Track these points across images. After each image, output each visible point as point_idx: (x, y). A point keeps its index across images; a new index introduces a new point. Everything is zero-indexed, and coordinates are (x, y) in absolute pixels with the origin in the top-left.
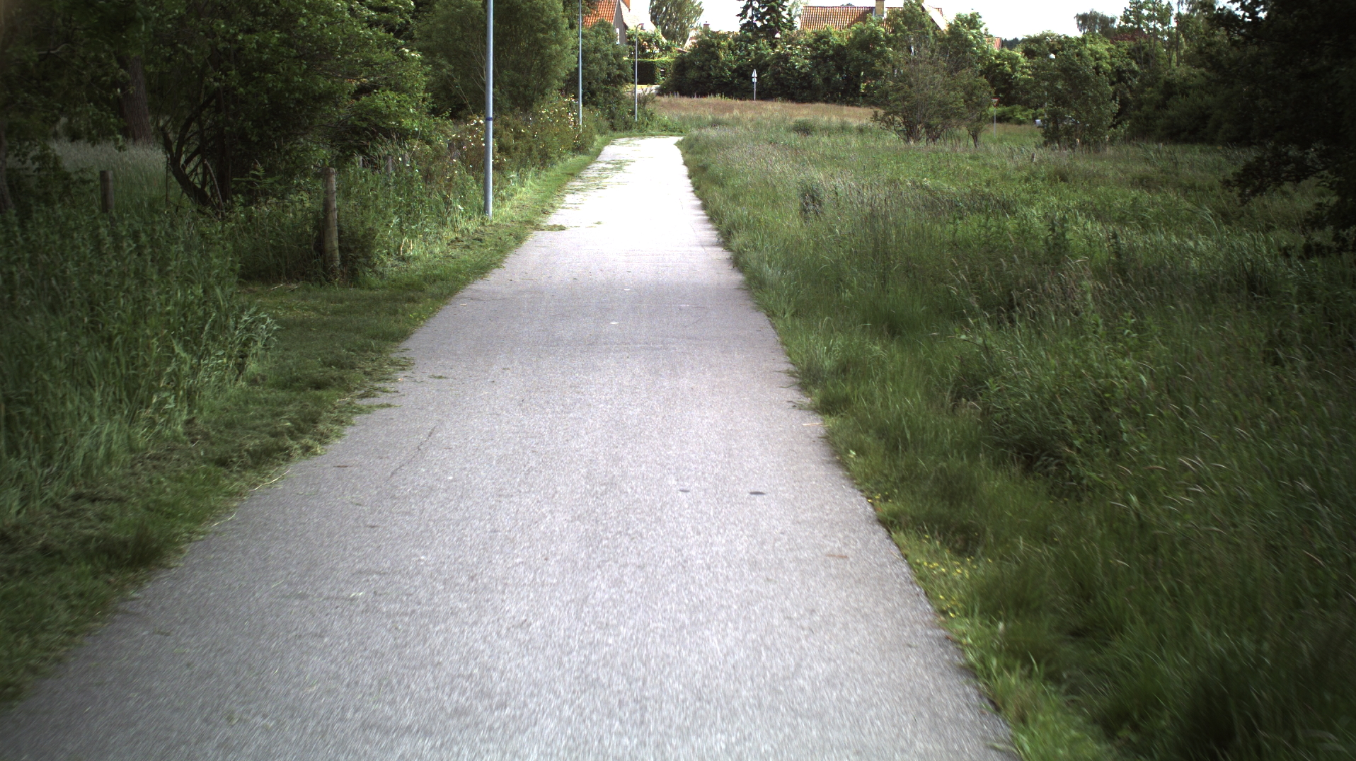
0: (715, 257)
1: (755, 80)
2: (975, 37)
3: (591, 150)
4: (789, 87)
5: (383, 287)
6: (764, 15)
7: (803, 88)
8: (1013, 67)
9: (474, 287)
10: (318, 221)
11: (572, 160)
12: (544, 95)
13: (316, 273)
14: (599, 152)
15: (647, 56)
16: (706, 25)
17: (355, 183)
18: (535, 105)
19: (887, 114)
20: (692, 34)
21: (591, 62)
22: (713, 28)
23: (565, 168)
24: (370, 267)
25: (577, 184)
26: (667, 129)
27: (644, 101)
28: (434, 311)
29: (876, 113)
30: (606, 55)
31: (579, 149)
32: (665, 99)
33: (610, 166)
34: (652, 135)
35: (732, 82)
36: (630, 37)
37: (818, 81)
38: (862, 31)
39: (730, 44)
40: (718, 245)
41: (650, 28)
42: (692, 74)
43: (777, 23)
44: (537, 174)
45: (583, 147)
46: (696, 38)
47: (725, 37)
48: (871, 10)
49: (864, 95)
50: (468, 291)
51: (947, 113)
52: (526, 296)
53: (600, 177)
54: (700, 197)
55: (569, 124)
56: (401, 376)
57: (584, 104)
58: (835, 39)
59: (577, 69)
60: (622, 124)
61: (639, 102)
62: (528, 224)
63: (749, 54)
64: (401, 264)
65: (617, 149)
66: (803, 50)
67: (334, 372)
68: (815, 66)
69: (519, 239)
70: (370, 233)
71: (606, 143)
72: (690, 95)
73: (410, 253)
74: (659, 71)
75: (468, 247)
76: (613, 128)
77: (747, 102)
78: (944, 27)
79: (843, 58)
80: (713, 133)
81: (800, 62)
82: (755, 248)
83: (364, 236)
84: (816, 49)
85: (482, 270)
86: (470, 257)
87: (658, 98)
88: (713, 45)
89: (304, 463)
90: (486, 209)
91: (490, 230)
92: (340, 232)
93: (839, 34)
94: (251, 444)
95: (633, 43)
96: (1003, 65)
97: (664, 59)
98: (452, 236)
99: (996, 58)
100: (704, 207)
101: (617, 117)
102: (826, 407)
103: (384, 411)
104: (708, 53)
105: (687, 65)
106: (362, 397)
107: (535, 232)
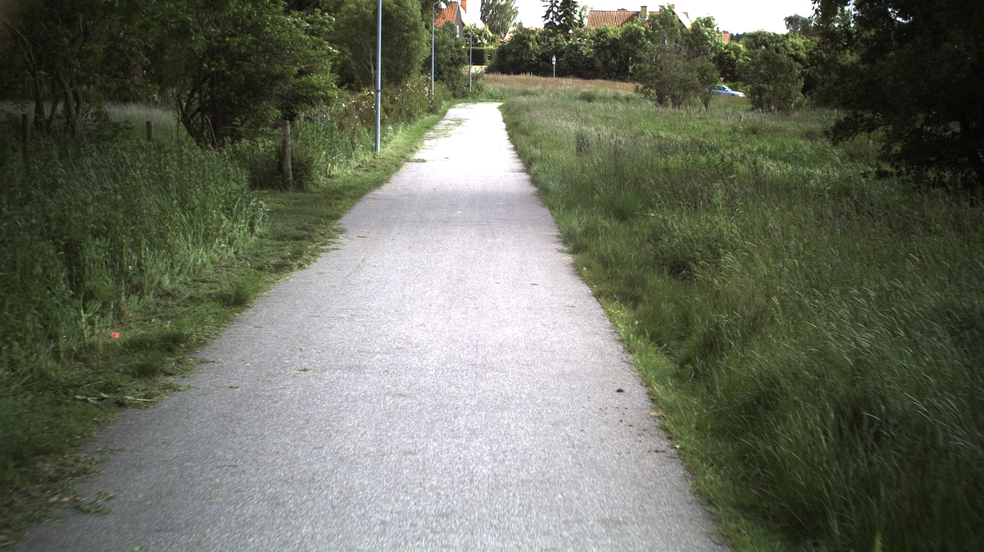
0: (520, 178)
1: (554, 63)
2: (709, 33)
3: (440, 111)
4: (578, 68)
5: (319, 192)
6: (562, 16)
7: (588, 69)
8: (737, 55)
9: (375, 193)
10: (279, 153)
11: (428, 118)
12: (409, 74)
13: (278, 184)
14: (445, 113)
15: (478, 45)
16: (520, 24)
17: (301, 130)
18: (403, 81)
19: (645, 88)
20: (511, 29)
21: (440, 52)
22: (525, 26)
23: (423, 123)
24: (310, 180)
25: (432, 134)
26: (492, 97)
27: (476, 77)
28: (352, 205)
29: (637, 87)
30: (451, 47)
31: (432, 111)
32: (491, 76)
33: (453, 122)
34: (482, 101)
35: (538, 64)
36: (466, 31)
37: (599, 64)
38: (631, 29)
39: (537, 38)
40: (522, 171)
41: (481, 25)
42: (510, 58)
43: (570, 23)
44: (405, 127)
45: (434, 109)
46: (514, 32)
47: (533, 32)
48: (637, 14)
49: (631, 74)
50: (370, 195)
51: (687, 88)
52: (406, 197)
53: (447, 129)
54: (513, 143)
55: (426, 93)
56: (341, 236)
57: (435, 80)
58: (611, 35)
59: (431, 57)
60: (460, 94)
61: (473, 78)
62: (402, 159)
63: (550, 45)
64: (329, 179)
65: (458, 111)
66: (589, 42)
67: (303, 232)
68: (597, 54)
69: (398, 167)
70: (310, 161)
71: (450, 107)
72: (508, 73)
73: (334, 173)
74: (486, 56)
75: (367, 171)
76: (455, 96)
77: (549, 79)
78: (688, 26)
79: (617, 48)
80: (524, 100)
81: (586, 50)
82: (545, 172)
83: (307, 162)
84: (597, 41)
85: (378, 184)
86: (370, 176)
87: (486, 76)
88: (525, 38)
89: (300, 272)
90: (376, 148)
91: (379, 161)
92: (293, 159)
93: (614, 30)
94: (273, 261)
95: (469, 36)
96: (730, 53)
97: (491, 47)
98: (356, 164)
99: (725, 48)
100: (515, 149)
101: (457, 89)
102: (575, 251)
103: (335, 251)
104: (521, 44)
105: (506, 52)
106: (322, 245)
107: (407, 163)
